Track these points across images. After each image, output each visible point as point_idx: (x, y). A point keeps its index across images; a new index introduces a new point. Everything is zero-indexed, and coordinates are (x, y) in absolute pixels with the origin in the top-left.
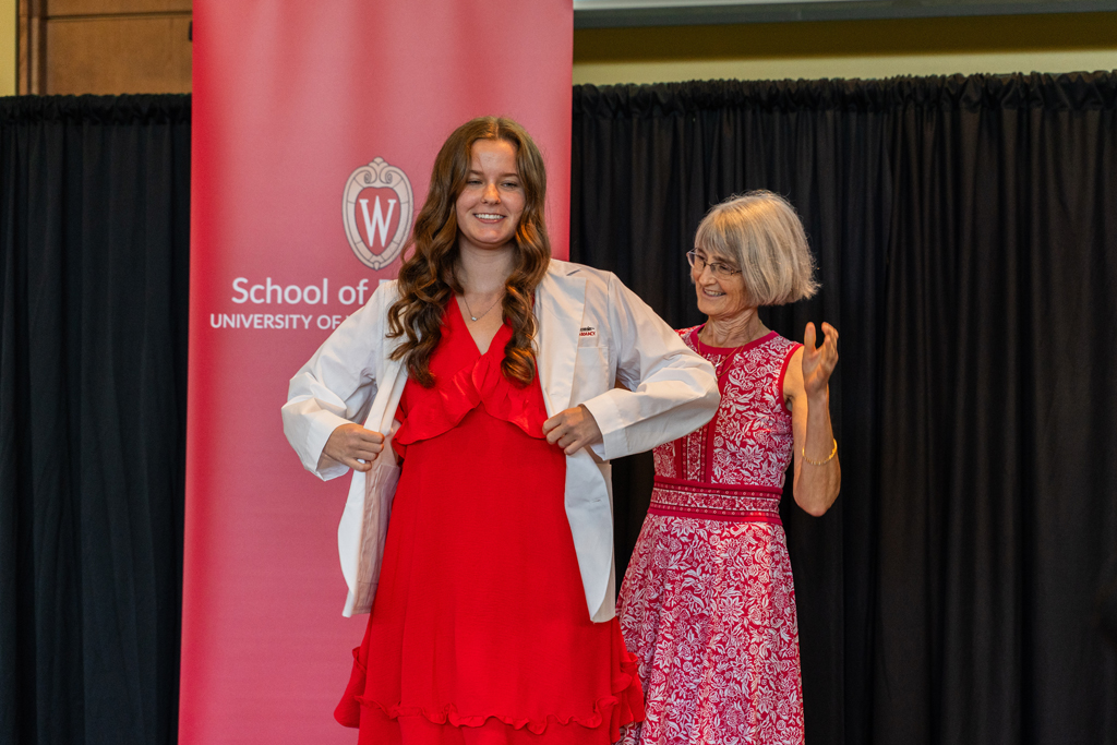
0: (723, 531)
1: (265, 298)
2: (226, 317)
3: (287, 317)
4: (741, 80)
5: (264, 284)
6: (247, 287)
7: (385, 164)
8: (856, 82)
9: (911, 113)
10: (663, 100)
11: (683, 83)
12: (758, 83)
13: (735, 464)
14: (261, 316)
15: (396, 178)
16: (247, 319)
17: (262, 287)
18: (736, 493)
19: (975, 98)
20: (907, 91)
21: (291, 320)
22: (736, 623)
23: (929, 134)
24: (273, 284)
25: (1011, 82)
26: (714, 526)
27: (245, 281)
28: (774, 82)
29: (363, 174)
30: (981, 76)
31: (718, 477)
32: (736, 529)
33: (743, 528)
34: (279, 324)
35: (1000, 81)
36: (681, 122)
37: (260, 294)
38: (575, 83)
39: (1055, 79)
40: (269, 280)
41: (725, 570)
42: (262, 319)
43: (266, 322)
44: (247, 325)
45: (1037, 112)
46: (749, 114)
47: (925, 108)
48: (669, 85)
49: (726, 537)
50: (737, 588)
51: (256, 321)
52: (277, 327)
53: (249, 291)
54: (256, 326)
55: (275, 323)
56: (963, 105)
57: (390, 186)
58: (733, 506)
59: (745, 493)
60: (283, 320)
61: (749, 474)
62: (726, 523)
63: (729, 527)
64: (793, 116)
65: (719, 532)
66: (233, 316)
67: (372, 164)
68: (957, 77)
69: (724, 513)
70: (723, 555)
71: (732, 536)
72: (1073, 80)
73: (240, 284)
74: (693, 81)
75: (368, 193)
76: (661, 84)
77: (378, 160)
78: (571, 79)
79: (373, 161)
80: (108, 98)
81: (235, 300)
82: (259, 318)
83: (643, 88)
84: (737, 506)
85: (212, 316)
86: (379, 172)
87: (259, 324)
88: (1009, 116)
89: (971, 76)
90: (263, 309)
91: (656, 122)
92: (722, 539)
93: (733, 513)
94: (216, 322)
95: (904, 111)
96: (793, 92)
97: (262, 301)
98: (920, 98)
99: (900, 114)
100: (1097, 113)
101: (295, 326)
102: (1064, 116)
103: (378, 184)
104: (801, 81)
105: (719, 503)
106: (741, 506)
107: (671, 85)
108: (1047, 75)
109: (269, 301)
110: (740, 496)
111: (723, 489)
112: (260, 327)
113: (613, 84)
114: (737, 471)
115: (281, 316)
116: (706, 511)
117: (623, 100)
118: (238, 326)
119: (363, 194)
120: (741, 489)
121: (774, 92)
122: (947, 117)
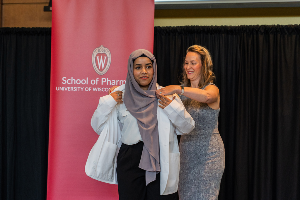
1: (71, 83)
2: (60, 87)
3: (77, 88)
4: (199, 25)
5: (71, 79)
6: (66, 80)
7: (104, 47)
8: (231, 26)
9: (245, 35)
10: (179, 31)
11: (184, 26)
12: (204, 27)
14: (70, 87)
15: (106, 51)
16: (66, 88)
17: (70, 80)
19: (262, 31)
20: (244, 29)
21: (78, 89)
23: (250, 41)
24: (73, 79)
25: (272, 27)
27: (66, 78)
28: (209, 26)
29: (98, 50)
30: (264, 25)
34: (75, 90)
35: (269, 27)
36: (184, 37)
37: (69, 82)
38: (155, 26)
39: (284, 27)
40: (72, 78)
42: (70, 88)
43: (71, 89)
44: (66, 90)
45: (279, 35)
46: (202, 35)
47: (249, 34)
48: (180, 27)
51: (68, 89)
52: (74, 90)
53: (67, 81)
54: (68, 90)
55: (73, 89)
56: (259, 33)
57: (105, 53)
60: (76, 88)
64: (213, 36)
66: (62, 87)
67: (100, 47)
68: (258, 25)
72: (289, 27)
73: (64, 79)
74: (187, 26)
75: (99, 55)
76: (178, 27)
77: (102, 46)
78: (153, 25)
79: (100, 46)
80: (29, 28)
81: (63, 83)
82: (69, 88)
83: (173, 27)
85: (57, 87)
86: (102, 49)
87: (69, 90)
88: (271, 36)
89: (261, 25)
90: (70, 86)
91: (177, 36)
94: (58, 89)
95: (243, 34)
96: (214, 29)
97: (70, 83)
98: (248, 31)
100: (295, 36)
101: (79, 90)
102: (286, 36)
103: (102, 52)
104: (216, 26)
107: (181, 27)
108: (282, 26)
109: (72, 83)
112: (70, 90)
113: (165, 26)
115: (75, 87)
117: (168, 31)
118: (64, 90)
119: (98, 55)
121: (209, 29)
122: (255, 36)
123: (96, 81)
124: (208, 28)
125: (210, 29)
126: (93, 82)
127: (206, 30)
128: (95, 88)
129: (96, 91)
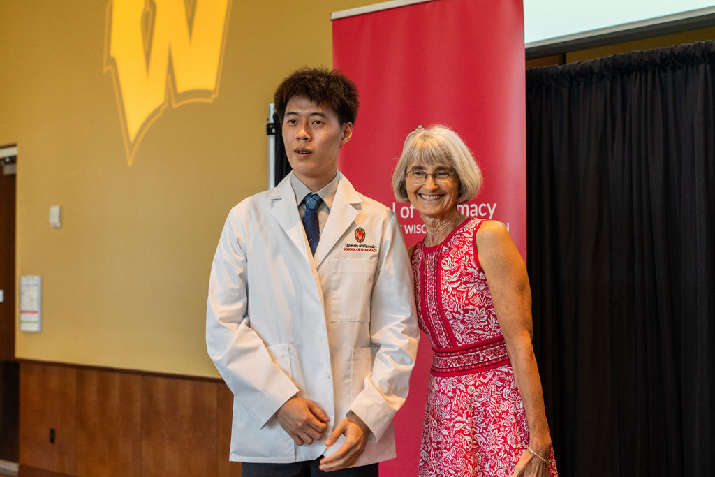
0: (476, 382)
10: (596, 71)
11: (609, 58)
13: (468, 328)
18: (478, 349)
22: (500, 450)
26: (469, 380)
31: (461, 341)
32: (485, 378)
33: (490, 375)
41: (485, 410)
46: (650, 73)
49: (479, 385)
50: (495, 422)
58: (479, 360)
59: (485, 347)
61: (482, 332)
62: (477, 374)
63: (479, 377)
65: (473, 382)
67: (417, 129)
69: (473, 367)
70: (480, 400)
71: (483, 383)
77: (420, 126)
84: (482, 358)
91: (594, 85)
92: (476, 388)
93: (480, 365)
105: (468, 359)
106: (484, 358)
110: (481, 350)
111: (467, 349)
114: (471, 332)
116: (460, 369)
117: (573, 74)
120: (481, 345)
121: (664, 56)
123: (410, 210)
124: (662, 53)
125: (666, 54)
126: (405, 212)
127: (658, 61)
128: (409, 226)
129: (411, 232)
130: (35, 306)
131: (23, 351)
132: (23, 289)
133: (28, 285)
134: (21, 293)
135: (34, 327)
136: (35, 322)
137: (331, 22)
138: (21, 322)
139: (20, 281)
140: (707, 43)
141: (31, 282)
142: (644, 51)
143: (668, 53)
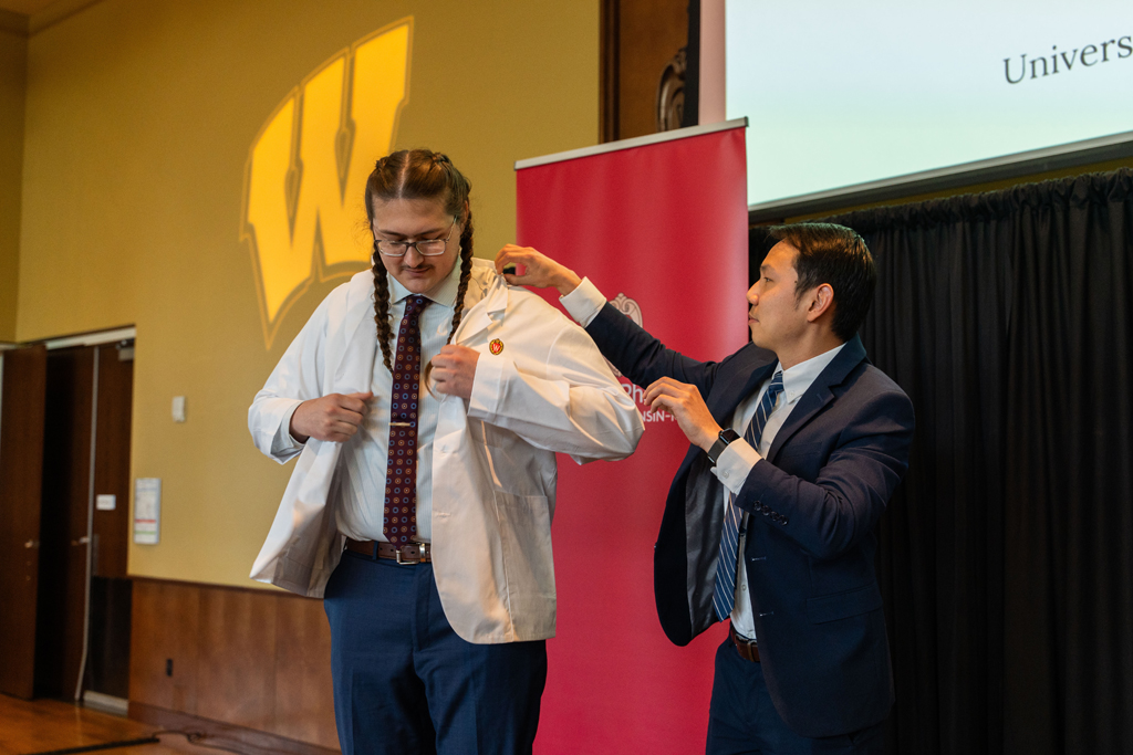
7: (625, 298)
9: (1027, 217)
15: (631, 307)
19: (1081, 194)
20: (1022, 197)
23: (1044, 232)
46: (896, 233)
47: (1040, 211)
56: (1072, 203)
57: (628, 313)
64: (932, 232)
67: (617, 299)
77: (621, 295)
79: (617, 296)
86: (621, 303)
88: (1116, 209)
95: (1021, 216)
98: (1034, 203)
99: (1017, 217)
121: (914, 213)
122: (1060, 216)
124: (911, 210)
127: (906, 217)
130: (153, 515)
131: (137, 566)
132: (139, 494)
133: (144, 489)
134: (136, 499)
135: (151, 539)
136: (151, 533)
137: (515, 173)
138: (135, 532)
139: (135, 485)
140: (965, 197)
141: (148, 485)
142: (890, 207)
143: (919, 208)
